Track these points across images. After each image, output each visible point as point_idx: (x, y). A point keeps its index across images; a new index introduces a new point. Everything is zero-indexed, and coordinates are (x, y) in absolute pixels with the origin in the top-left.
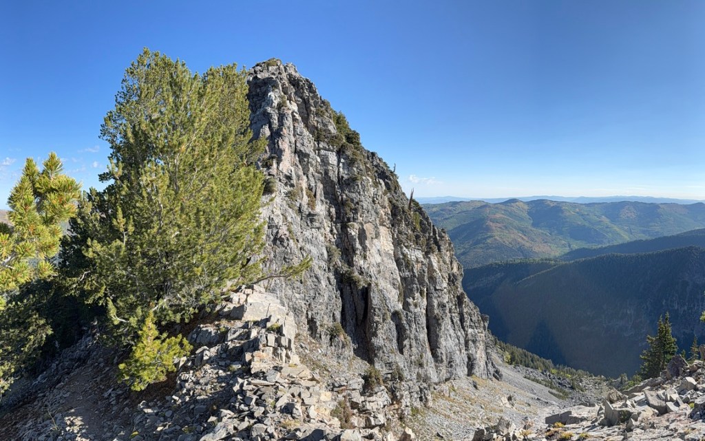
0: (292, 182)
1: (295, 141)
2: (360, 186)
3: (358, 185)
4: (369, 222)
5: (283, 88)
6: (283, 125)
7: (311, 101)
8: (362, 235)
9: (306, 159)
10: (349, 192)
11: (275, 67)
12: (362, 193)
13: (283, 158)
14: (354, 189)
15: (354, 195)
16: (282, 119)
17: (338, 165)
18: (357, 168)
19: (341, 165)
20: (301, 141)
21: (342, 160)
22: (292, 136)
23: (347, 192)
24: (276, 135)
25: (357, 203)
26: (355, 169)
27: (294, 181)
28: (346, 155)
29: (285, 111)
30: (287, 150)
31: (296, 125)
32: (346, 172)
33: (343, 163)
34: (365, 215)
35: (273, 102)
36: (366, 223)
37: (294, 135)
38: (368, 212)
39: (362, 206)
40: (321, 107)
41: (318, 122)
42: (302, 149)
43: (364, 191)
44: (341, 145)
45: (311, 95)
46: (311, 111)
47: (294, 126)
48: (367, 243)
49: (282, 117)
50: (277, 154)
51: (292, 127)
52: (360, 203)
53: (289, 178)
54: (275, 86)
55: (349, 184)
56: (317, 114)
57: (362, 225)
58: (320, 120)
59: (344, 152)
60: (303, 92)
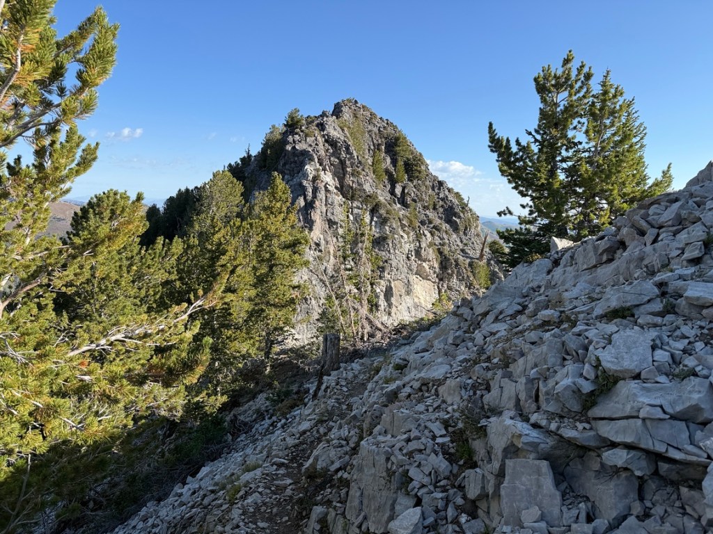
0: (320, 248)
1: (327, 210)
2: (391, 245)
3: (388, 244)
4: (398, 279)
5: (319, 159)
6: (316, 197)
7: (348, 162)
8: (389, 293)
9: (335, 226)
10: (379, 250)
11: (314, 138)
12: (392, 251)
13: (314, 228)
14: (384, 247)
15: (384, 253)
16: (316, 192)
17: (371, 223)
18: (390, 227)
19: (373, 223)
20: (332, 211)
21: (375, 219)
22: (324, 207)
23: (376, 250)
24: (310, 206)
25: (386, 261)
26: (387, 228)
27: (322, 248)
28: (379, 214)
29: (319, 185)
30: (318, 220)
31: (328, 195)
32: (378, 231)
33: (376, 222)
34: (393, 273)
35: (308, 176)
36: (394, 280)
37: (326, 205)
38: (397, 270)
39: (391, 265)
40: (358, 167)
41: (353, 182)
42: (332, 218)
43: (395, 249)
44: (374, 204)
45: (348, 156)
46: (347, 171)
47: (326, 197)
48: (393, 300)
49: (315, 190)
50: (309, 224)
51: (324, 198)
52: (389, 262)
53: (318, 245)
54: (312, 159)
55: (380, 243)
56: (353, 174)
57: (390, 282)
58: (355, 180)
59: (377, 211)
60: (340, 154)
